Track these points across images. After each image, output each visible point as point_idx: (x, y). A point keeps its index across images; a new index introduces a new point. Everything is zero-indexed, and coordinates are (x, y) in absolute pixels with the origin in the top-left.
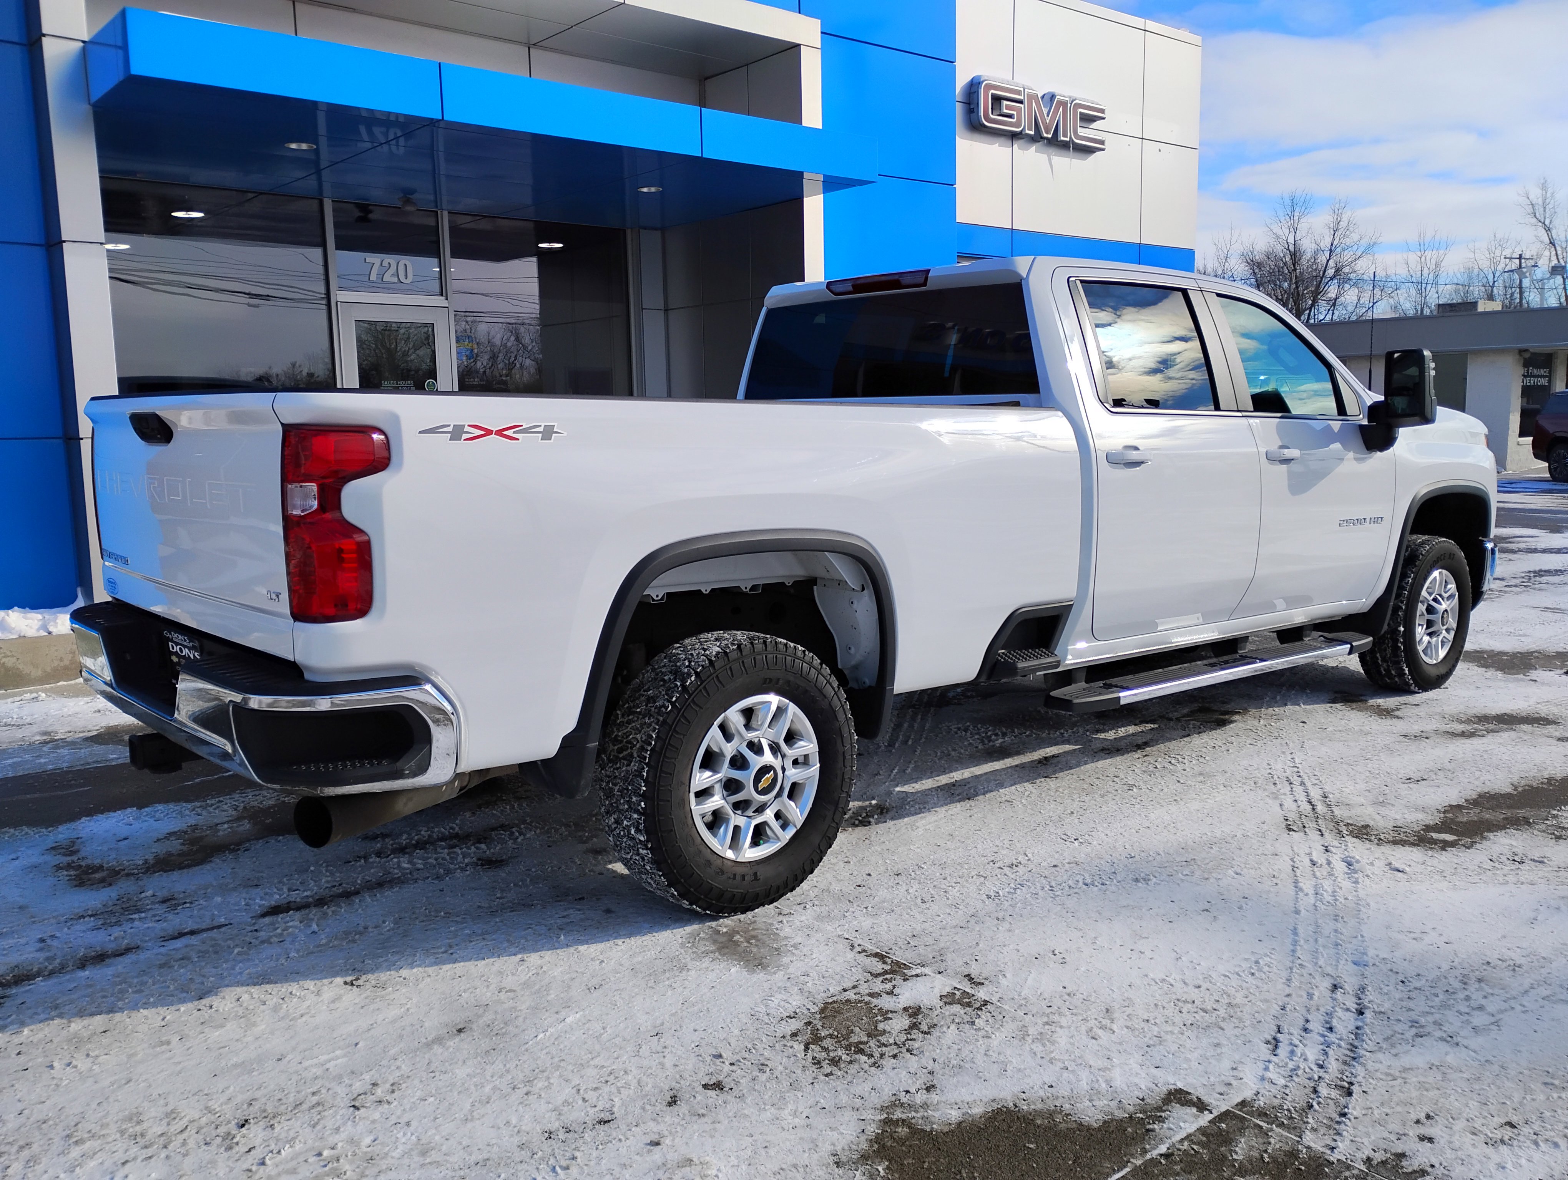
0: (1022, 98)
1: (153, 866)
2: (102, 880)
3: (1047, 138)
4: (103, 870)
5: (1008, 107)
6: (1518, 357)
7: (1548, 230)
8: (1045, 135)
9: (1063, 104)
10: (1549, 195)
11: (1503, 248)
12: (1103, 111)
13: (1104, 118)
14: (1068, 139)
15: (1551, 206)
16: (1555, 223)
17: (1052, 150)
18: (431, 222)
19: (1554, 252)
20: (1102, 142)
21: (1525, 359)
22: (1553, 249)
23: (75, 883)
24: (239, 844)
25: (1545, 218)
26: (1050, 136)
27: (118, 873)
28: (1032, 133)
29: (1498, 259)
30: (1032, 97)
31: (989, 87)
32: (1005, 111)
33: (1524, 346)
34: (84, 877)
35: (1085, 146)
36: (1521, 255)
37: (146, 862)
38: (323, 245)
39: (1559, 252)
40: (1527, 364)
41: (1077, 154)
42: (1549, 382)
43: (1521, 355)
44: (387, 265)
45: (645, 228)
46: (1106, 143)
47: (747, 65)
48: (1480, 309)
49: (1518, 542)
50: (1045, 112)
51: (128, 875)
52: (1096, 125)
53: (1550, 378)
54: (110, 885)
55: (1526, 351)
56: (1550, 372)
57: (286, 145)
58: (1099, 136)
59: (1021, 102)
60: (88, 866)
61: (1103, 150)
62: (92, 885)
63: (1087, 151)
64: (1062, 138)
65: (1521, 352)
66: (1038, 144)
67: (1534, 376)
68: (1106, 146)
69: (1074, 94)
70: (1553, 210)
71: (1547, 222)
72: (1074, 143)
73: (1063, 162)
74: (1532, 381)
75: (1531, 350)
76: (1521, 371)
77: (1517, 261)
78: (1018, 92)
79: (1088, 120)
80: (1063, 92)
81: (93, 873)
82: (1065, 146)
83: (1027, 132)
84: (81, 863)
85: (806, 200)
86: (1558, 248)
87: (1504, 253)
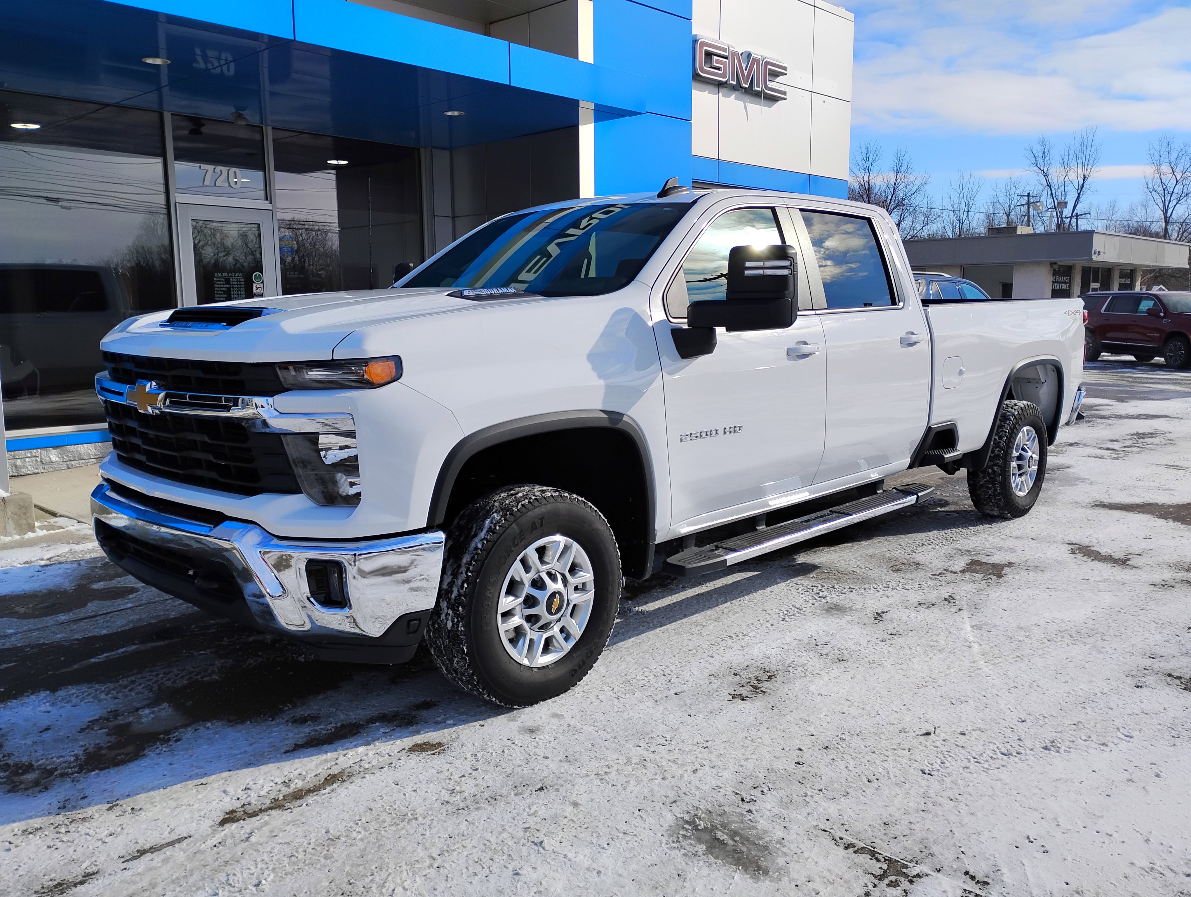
0: (727, 54)
1: (86, 762)
2: (36, 783)
3: (745, 88)
4: (34, 770)
5: (717, 62)
6: (1049, 268)
7: (1046, 175)
8: (744, 85)
9: (754, 60)
10: (1046, 150)
11: (1016, 189)
12: (785, 68)
13: (786, 74)
14: (760, 90)
15: (1047, 158)
16: (1051, 171)
17: (747, 98)
18: (257, 137)
19: (1050, 192)
20: (784, 93)
21: (1054, 270)
22: (1049, 190)
23: (8, 787)
24: (167, 732)
25: (1044, 167)
26: (747, 86)
27: (50, 773)
28: (734, 83)
29: (1013, 196)
30: (734, 54)
31: (703, 44)
32: (715, 64)
33: (1054, 260)
34: (16, 779)
35: (772, 95)
36: (1029, 194)
37: (77, 756)
38: (163, 155)
39: (1053, 192)
40: (1055, 273)
41: (767, 102)
42: (1070, 287)
43: (1051, 267)
44: (219, 172)
45: (436, 148)
46: (787, 94)
47: (529, 12)
48: (1019, 232)
49: (1104, 410)
50: (744, 66)
51: (62, 775)
52: (780, 79)
53: (1070, 283)
54: (46, 788)
55: (1055, 263)
56: (1070, 280)
57: (143, 60)
58: (782, 88)
59: (726, 58)
60: (16, 765)
61: (785, 99)
62: (26, 789)
63: (772, 99)
64: (756, 89)
65: (1052, 264)
66: (737, 92)
67: (1060, 283)
68: (788, 96)
69: (765, 54)
70: (1049, 162)
71: (1045, 171)
72: (765, 94)
73: (756, 109)
74: (1058, 286)
75: (1059, 263)
76: (1050, 278)
77: (1026, 198)
78: (724, 50)
79: (775, 75)
80: (758, 52)
81: (23, 774)
82: (758, 95)
83: (731, 82)
84: (8, 762)
85: (581, 128)
86: (1053, 189)
87: (1017, 192)
